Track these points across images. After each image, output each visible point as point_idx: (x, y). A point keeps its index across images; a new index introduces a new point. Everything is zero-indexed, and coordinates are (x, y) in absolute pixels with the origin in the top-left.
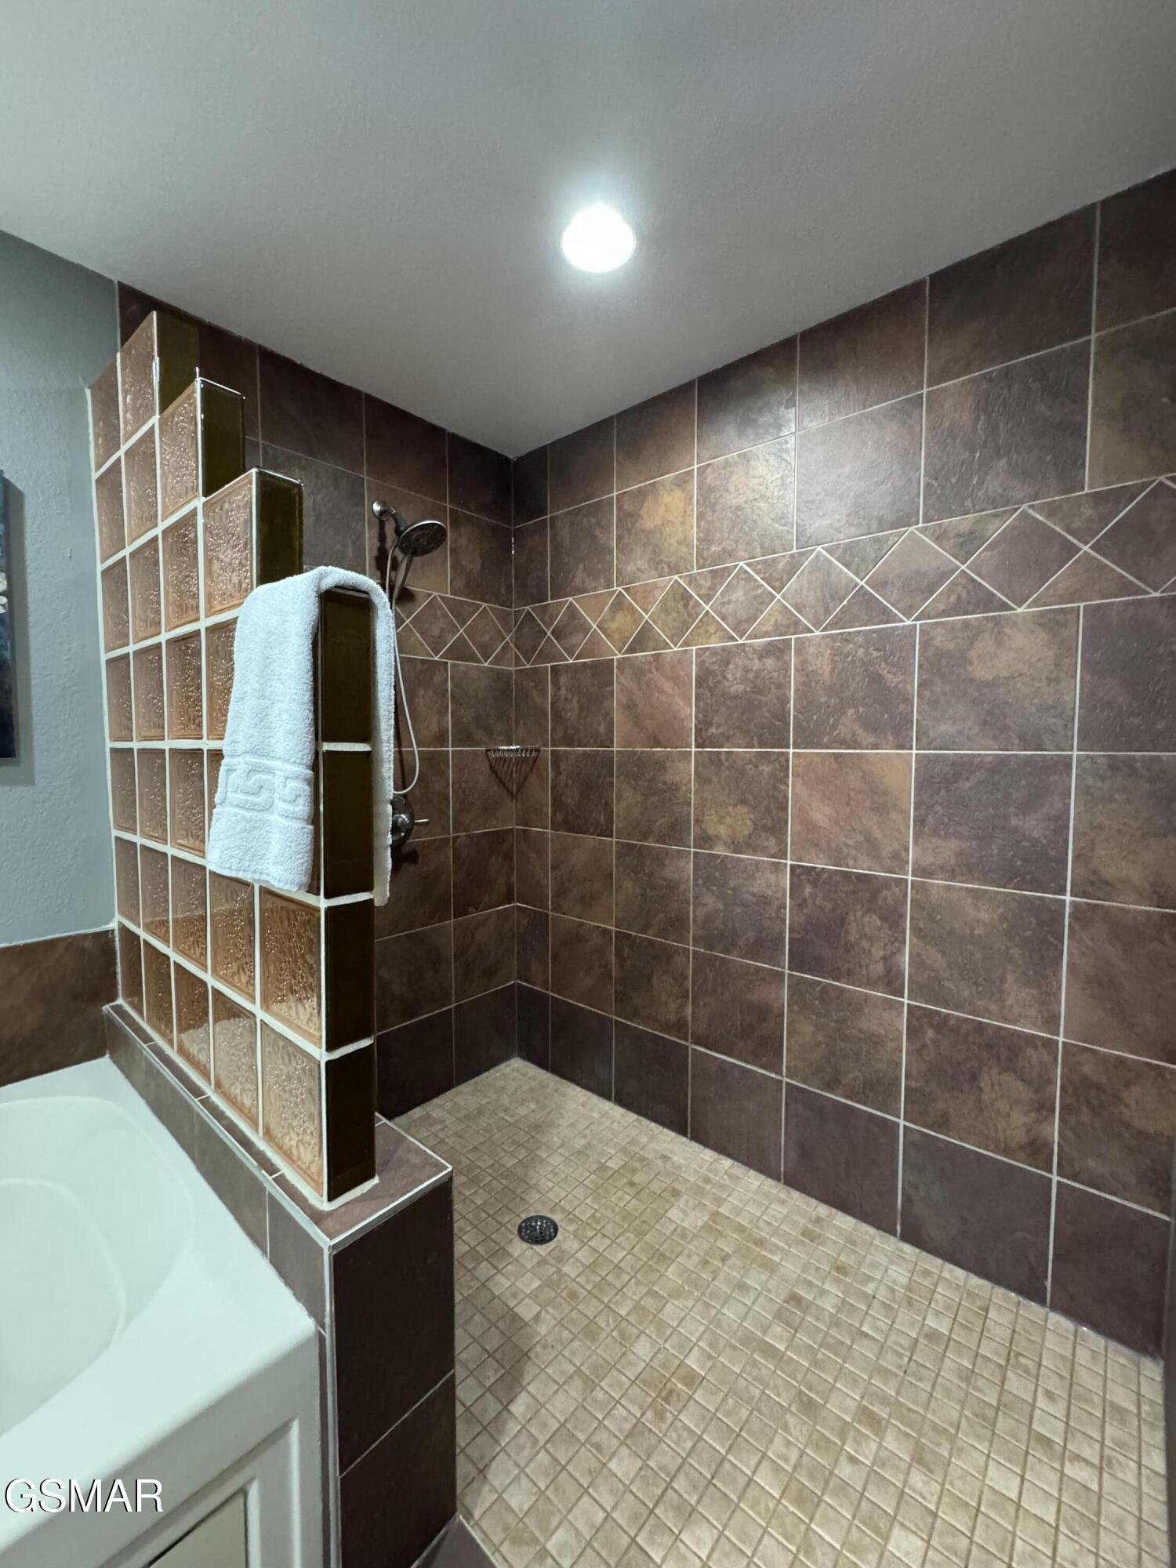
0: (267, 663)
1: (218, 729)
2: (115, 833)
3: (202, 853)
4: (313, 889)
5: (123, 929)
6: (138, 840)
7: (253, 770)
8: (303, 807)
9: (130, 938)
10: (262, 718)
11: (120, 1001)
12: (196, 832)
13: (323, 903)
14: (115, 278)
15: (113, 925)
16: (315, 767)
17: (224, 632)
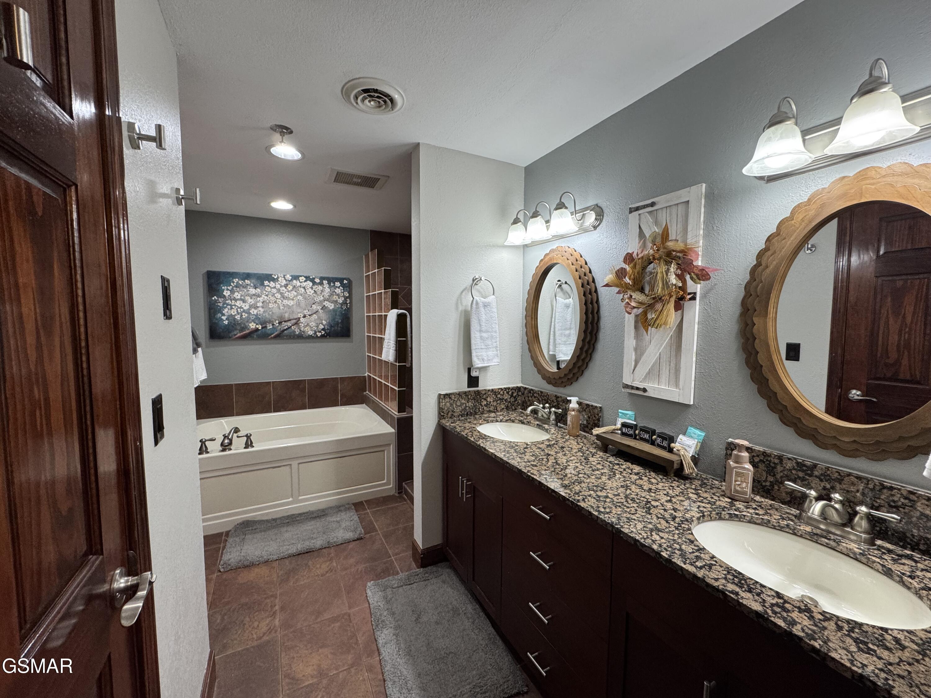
0: (390, 325)
1: (384, 335)
2: (367, 354)
3: (381, 357)
4: (396, 362)
5: (368, 375)
6: (371, 355)
7: (388, 342)
8: (394, 348)
9: (369, 376)
10: (390, 334)
11: (367, 392)
12: (380, 354)
13: (398, 364)
14: (369, 229)
15: (366, 375)
16: (396, 342)
17: (386, 316)
